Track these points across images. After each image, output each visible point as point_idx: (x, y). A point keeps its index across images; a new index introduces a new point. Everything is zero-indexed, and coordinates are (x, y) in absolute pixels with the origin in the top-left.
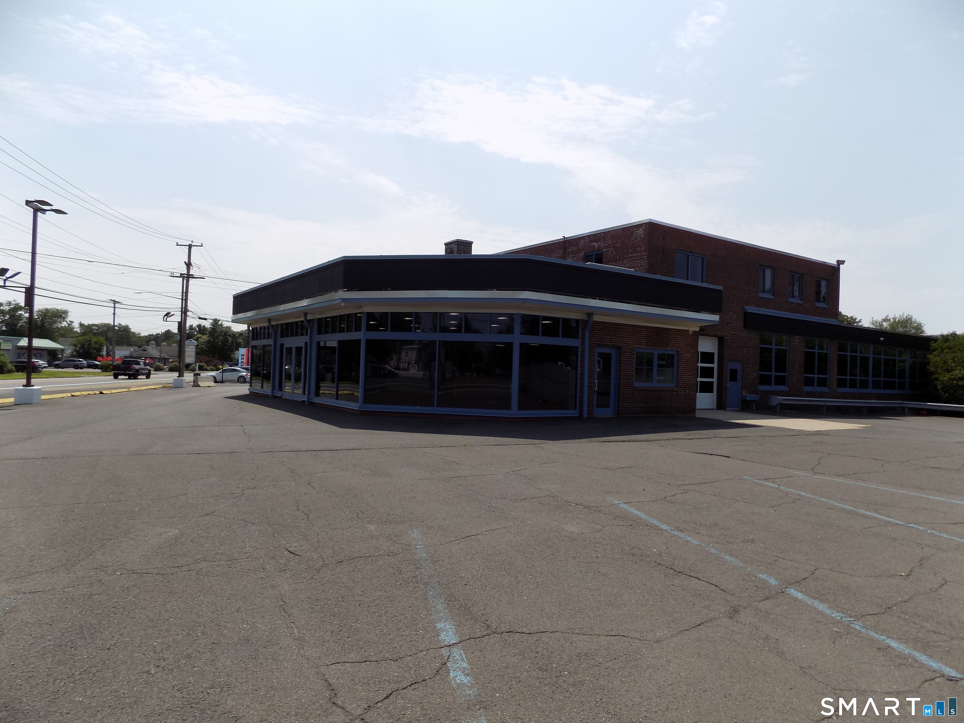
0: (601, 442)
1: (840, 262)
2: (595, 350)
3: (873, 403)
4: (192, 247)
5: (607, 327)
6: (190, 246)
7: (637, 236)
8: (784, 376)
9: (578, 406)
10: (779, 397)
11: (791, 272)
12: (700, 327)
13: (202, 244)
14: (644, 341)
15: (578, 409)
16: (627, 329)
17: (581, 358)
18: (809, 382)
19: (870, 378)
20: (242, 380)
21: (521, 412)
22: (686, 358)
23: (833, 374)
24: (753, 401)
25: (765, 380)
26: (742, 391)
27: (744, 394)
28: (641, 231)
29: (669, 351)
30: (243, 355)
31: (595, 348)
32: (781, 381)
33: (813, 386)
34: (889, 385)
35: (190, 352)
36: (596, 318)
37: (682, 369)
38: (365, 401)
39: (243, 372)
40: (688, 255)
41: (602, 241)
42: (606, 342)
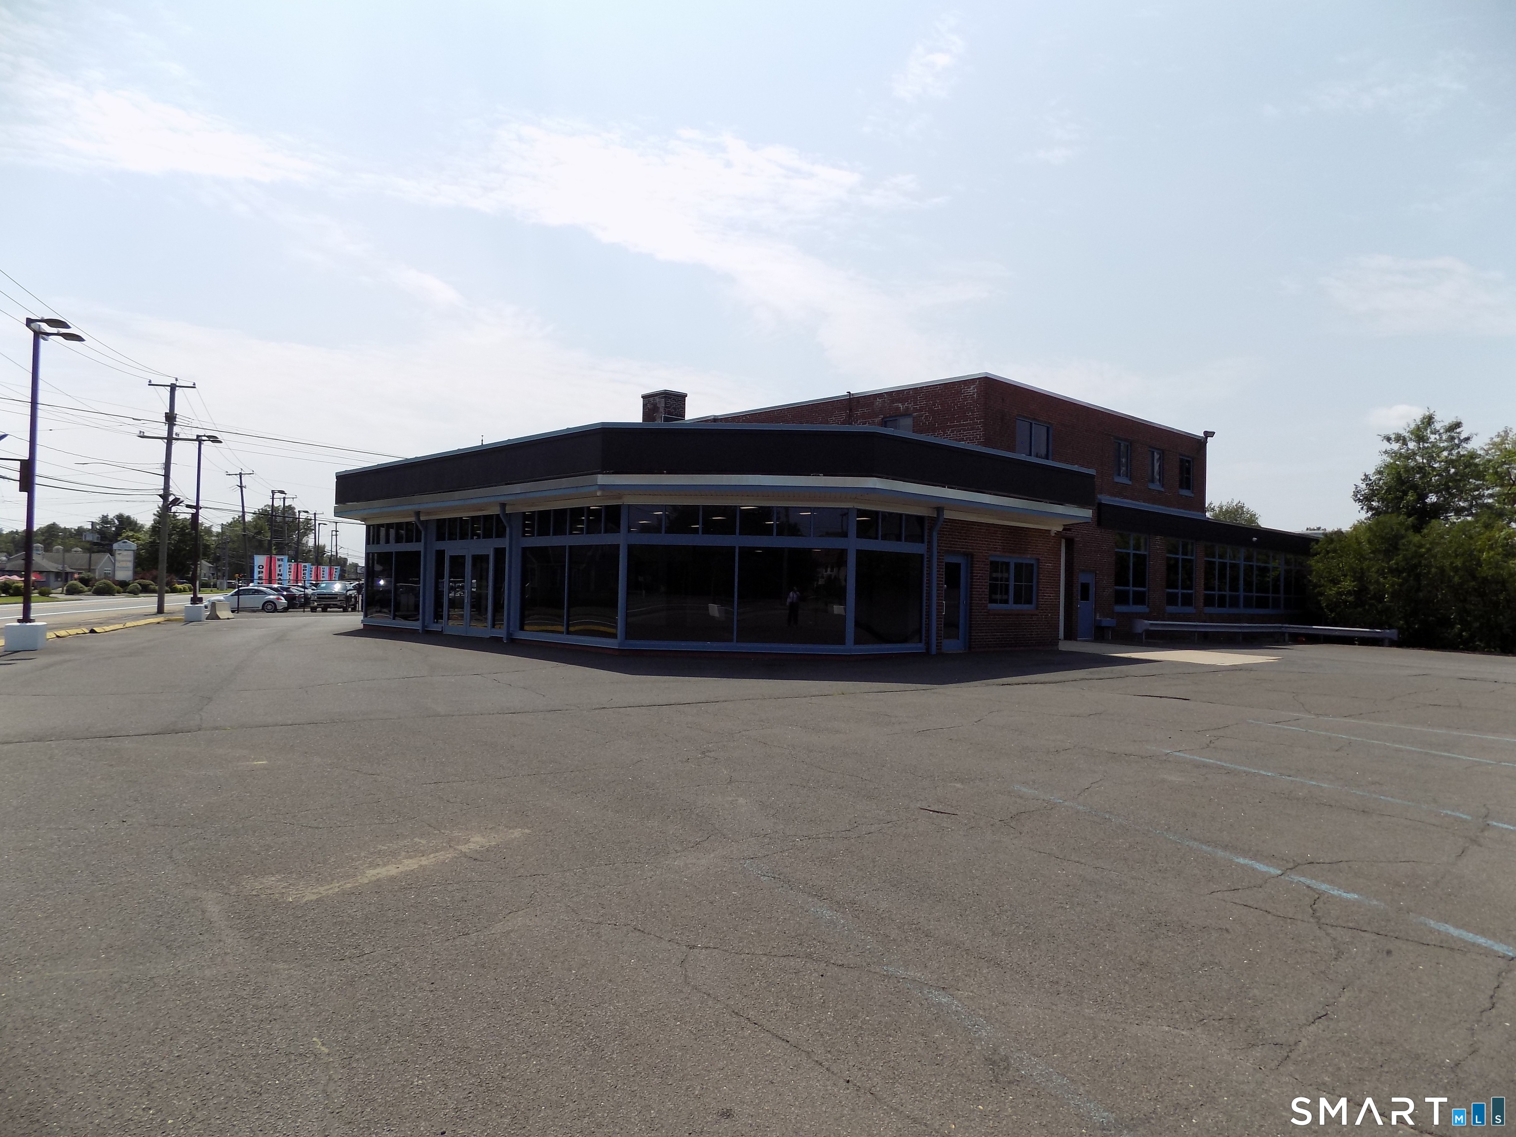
0: (999, 685)
1: (1209, 434)
2: (943, 559)
3: (1246, 627)
4: (177, 388)
5: (957, 526)
6: (173, 388)
7: (968, 396)
8: (1144, 593)
9: (924, 638)
10: (1146, 622)
11: (1150, 447)
12: (1064, 525)
13: (194, 384)
14: (999, 545)
15: (924, 641)
16: (980, 529)
17: (927, 571)
18: (1172, 600)
19: (1242, 593)
20: (269, 607)
21: (858, 647)
22: (1047, 568)
23: (1199, 590)
24: (1108, 628)
25: (1121, 598)
26: (1095, 613)
27: (1098, 618)
28: (972, 389)
29: (1027, 559)
30: (261, 567)
31: (943, 556)
32: (1140, 599)
33: (1177, 605)
34: (1262, 603)
35: (123, 561)
36: (948, 515)
37: (1044, 585)
38: (628, 635)
39: (270, 594)
40: (1031, 424)
41: (911, 401)
42: (955, 547)
